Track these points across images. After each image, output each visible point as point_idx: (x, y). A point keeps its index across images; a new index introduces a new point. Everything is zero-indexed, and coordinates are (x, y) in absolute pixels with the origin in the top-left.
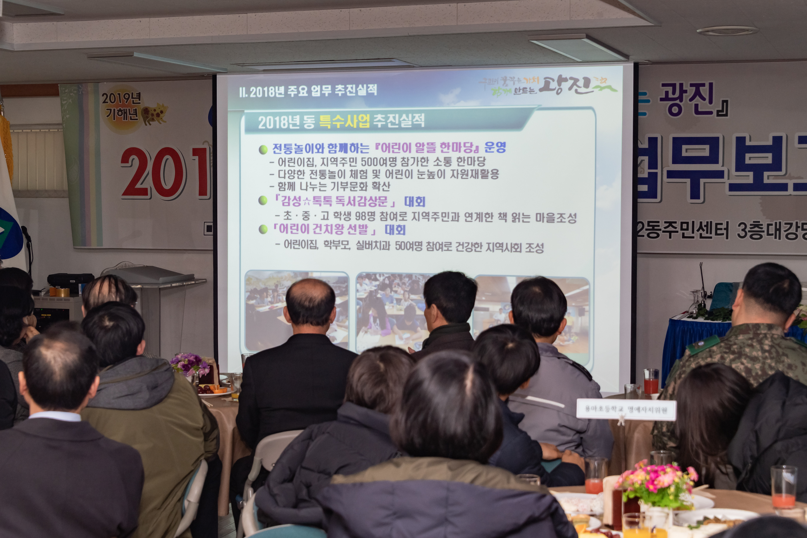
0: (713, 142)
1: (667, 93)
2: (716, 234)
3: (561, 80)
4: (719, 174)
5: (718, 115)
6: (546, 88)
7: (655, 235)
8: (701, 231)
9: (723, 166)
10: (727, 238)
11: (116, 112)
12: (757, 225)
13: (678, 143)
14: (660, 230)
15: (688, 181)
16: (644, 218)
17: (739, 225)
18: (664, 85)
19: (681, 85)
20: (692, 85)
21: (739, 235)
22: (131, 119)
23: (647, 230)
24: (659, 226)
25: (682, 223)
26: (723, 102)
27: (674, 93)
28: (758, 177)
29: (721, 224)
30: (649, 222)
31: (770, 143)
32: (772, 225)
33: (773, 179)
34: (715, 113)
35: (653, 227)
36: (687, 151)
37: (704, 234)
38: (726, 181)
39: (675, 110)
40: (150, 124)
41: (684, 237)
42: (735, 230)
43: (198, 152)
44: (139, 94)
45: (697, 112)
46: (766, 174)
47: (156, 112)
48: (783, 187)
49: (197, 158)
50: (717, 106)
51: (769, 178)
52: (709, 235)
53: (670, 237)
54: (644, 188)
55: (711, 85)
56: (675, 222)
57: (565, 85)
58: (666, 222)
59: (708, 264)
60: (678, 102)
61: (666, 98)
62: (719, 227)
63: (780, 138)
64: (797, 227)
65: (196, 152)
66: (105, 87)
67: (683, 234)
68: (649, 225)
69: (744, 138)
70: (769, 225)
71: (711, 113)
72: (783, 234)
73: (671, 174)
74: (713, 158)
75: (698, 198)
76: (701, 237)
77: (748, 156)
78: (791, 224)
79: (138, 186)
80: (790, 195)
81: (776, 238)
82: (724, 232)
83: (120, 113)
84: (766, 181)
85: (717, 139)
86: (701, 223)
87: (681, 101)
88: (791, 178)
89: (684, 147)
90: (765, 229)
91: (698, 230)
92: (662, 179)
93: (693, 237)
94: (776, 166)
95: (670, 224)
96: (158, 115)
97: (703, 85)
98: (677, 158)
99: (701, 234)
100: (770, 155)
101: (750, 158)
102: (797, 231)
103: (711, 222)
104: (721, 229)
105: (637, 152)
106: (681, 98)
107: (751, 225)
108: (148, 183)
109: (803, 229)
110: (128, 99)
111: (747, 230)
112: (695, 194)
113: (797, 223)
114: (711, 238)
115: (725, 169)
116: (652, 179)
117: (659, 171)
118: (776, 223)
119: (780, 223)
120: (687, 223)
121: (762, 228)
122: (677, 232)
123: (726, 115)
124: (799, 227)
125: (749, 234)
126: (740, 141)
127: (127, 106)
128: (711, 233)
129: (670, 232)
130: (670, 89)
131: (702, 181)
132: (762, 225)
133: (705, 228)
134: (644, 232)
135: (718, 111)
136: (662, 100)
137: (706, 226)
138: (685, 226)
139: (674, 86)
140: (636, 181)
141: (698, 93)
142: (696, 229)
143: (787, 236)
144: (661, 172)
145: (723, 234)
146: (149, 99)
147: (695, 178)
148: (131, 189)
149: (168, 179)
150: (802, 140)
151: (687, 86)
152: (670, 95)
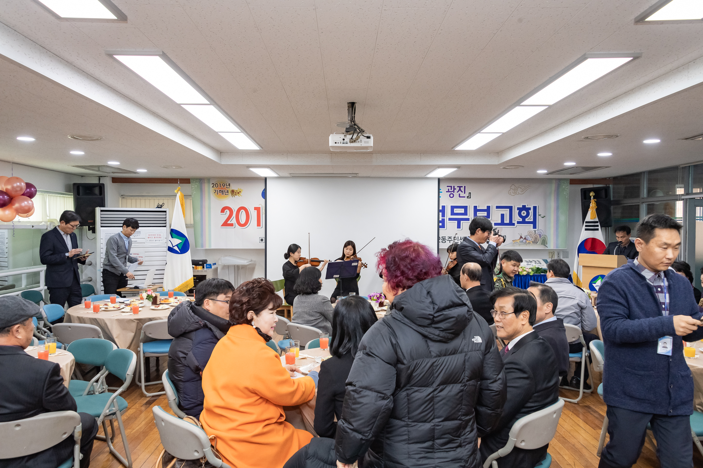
0: (465, 208)
1: (449, 189)
5: (467, 198)
7: (445, 242)
11: (218, 191)
13: (453, 208)
15: (456, 222)
16: (440, 236)
18: (447, 186)
19: (454, 187)
20: (458, 187)
22: (225, 194)
25: (454, 237)
26: (469, 193)
27: (451, 189)
30: (442, 237)
31: (486, 208)
34: (466, 197)
35: (444, 239)
36: (456, 211)
39: (452, 196)
40: (234, 197)
43: (257, 209)
44: (230, 184)
45: (460, 197)
47: (238, 192)
49: (256, 211)
50: (467, 194)
54: (440, 224)
55: (465, 187)
60: (453, 193)
61: (448, 191)
63: (490, 206)
65: (256, 208)
66: (213, 181)
68: (442, 238)
69: (476, 206)
71: (465, 197)
73: (450, 219)
74: (465, 213)
77: (478, 213)
79: (229, 222)
83: (220, 192)
85: (467, 206)
86: (461, 237)
87: (454, 192)
89: (455, 209)
91: (460, 240)
92: (447, 221)
95: (450, 237)
96: (238, 193)
97: (462, 187)
98: (453, 213)
100: (486, 213)
105: (439, 211)
106: (454, 191)
108: (233, 220)
110: (224, 186)
112: (459, 226)
115: (470, 218)
116: (443, 221)
117: (445, 218)
123: (470, 198)
126: (475, 207)
127: (223, 189)
129: (450, 241)
130: (450, 188)
131: (462, 222)
133: (462, 239)
135: (467, 196)
136: (447, 192)
139: (451, 187)
140: (439, 222)
141: (460, 190)
142: (459, 239)
146: (234, 187)
147: (459, 221)
148: (226, 224)
149: (243, 219)
150: (498, 207)
151: (456, 187)
152: (450, 190)
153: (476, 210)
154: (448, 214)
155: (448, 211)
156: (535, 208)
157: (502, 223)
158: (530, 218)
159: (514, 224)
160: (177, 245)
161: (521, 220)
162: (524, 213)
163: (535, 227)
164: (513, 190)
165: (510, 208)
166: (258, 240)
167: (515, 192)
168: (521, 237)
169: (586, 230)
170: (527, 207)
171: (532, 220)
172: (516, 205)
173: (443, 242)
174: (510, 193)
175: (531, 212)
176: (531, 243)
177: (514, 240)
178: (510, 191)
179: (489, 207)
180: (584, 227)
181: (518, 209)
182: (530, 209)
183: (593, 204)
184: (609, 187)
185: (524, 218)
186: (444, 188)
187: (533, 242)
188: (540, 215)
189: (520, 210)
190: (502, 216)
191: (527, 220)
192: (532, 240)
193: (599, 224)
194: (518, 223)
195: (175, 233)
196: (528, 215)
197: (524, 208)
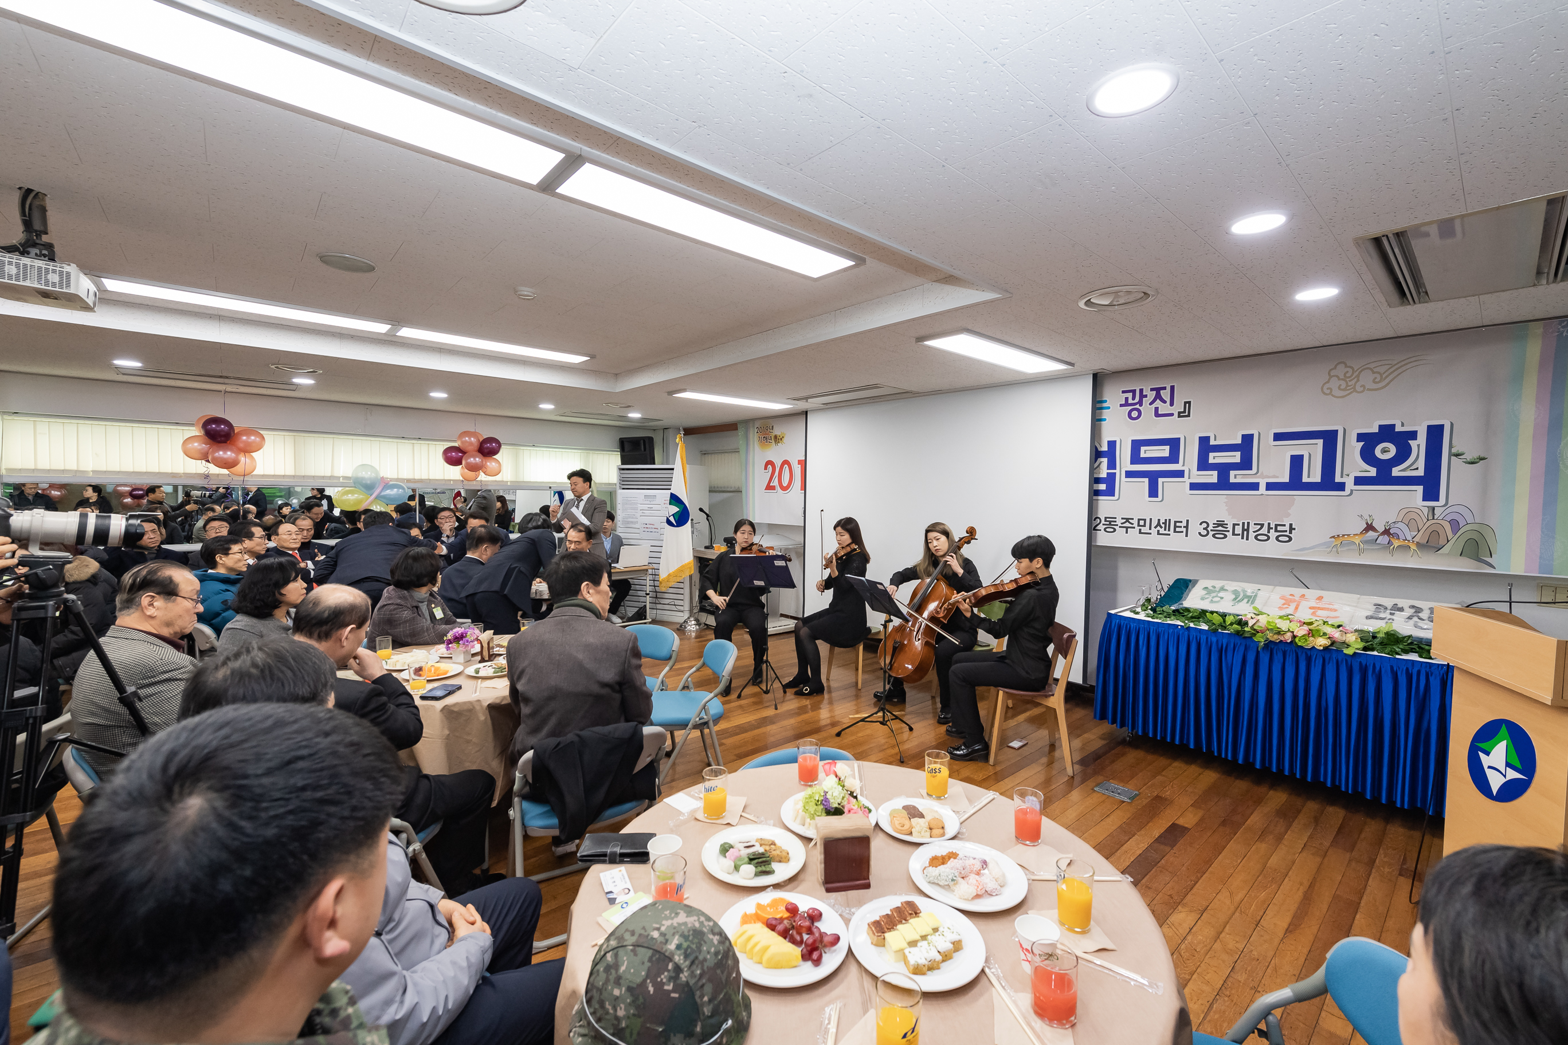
0: (1174, 444)
1: (1127, 399)
2: (1175, 531)
4: (1180, 474)
5: (1179, 416)
7: (1112, 530)
8: (1159, 527)
9: (1183, 465)
10: (1187, 536)
12: (1220, 524)
13: (1137, 445)
14: (1117, 525)
15: (1146, 480)
16: (1099, 514)
17: (1201, 524)
18: (1122, 392)
19: (1141, 391)
20: (1152, 390)
21: (1200, 533)
23: (1103, 524)
24: (1116, 522)
25: (1139, 520)
26: (1185, 403)
27: (1133, 399)
28: (1223, 477)
29: (1181, 522)
30: (1106, 518)
31: (1239, 441)
32: (1238, 525)
33: (1242, 478)
34: (1176, 415)
35: (1110, 523)
36: (1145, 452)
37: (1162, 531)
38: (1187, 481)
40: (778, 445)
41: (1140, 532)
42: (1195, 528)
43: (799, 462)
45: (1157, 415)
46: (1232, 473)
47: (780, 437)
48: (1255, 486)
49: (799, 466)
50: (1179, 407)
51: (1236, 477)
52: (1167, 532)
53: (1127, 532)
54: (1101, 487)
55: (1172, 388)
56: (1133, 519)
58: (1122, 519)
60: (1137, 406)
61: (1126, 404)
62: (1178, 524)
63: (1251, 436)
64: (1269, 528)
66: (758, 424)
67: (1140, 530)
68: (1106, 521)
69: (1208, 438)
70: (1234, 525)
71: (1172, 415)
72: (1252, 535)
73: (1130, 474)
74: (1174, 458)
75: (1157, 496)
76: (1159, 533)
77: (1212, 455)
78: (1262, 525)
79: (772, 484)
80: (1262, 494)
81: (1243, 538)
82: (1184, 530)
84: (1232, 480)
85: (1179, 439)
86: (1159, 520)
87: (1141, 405)
88: (1263, 477)
89: (1143, 449)
90: (1230, 528)
91: (1155, 527)
92: (1121, 480)
93: (1150, 534)
95: (1127, 520)
96: (781, 439)
97: (1165, 388)
98: (1136, 458)
99: (1158, 531)
100: (1238, 454)
101: (1214, 458)
102: (1269, 532)
103: (1170, 520)
104: (1181, 527)
106: (1140, 403)
107: (1214, 524)
108: (775, 483)
109: (1276, 531)
111: (1209, 529)
112: (1153, 492)
113: (1269, 524)
114: (1169, 535)
115: (1186, 469)
116: (1111, 479)
117: (1117, 471)
118: (1243, 523)
119: (1248, 523)
120: (1145, 520)
121: (1227, 528)
122: (1134, 528)
123: (1189, 416)
124: (1272, 528)
125: (1211, 533)
126: (1204, 441)
128: (1169, 530)
129: (1127, 528)
130: (1130, 395)
131: (1160, 480)
132: (1227, 524)
133: (1163, 526)
134: (1101, 527)
135: (1179, 413)
136: (1121, 405)
137: (1165, 523)
138: (1142, 523)
139: (1134, 392)
140: (1095, 481)
141: (1158, 397)
143: (1256, 537)
144: (1120, 473)
145: (1182, 532)
147: (1153, 478)
148: (769, 487)
149: (785, 479)
150: (1278, 437)
151: (1147, 391)
152: (1130, 401)
153: (1205, 446)
154: (1124, 462)
155: (1124, 454)
156: (1435, 433)
157: (1296, 483)
158: (1413, 467)
160: (673, 515)
161: (1372, 472)
162: (1384, 451)
163: (1431, 493)
164: (1339, 379)
165: (1329, 439)
166: (797, 512)
167: (1347, 386)
168: (1370, 527)
170: (1398, 428)
171: (1421, 472)
172: (1354, 426)
173: (1107, 530)
174: (1328, 392)
175: (1419, 446)
176: (1413, 547)
177: (1341, 533)
178: (1327, 386)
179: (1248, 439)
181: (1361, 437)
182: (1413, 435)
185: (1384, 466)
186: (1112, 397)
187: (1418, 544)
188: (1457, 455)
189: (1369, 441)
190: (1297, 462)
191: (1397, 472)
192: (1416, 539)
194: (1359, 481)
195: (675, 499)
196: (1403, 453)
197: (1387, 433)
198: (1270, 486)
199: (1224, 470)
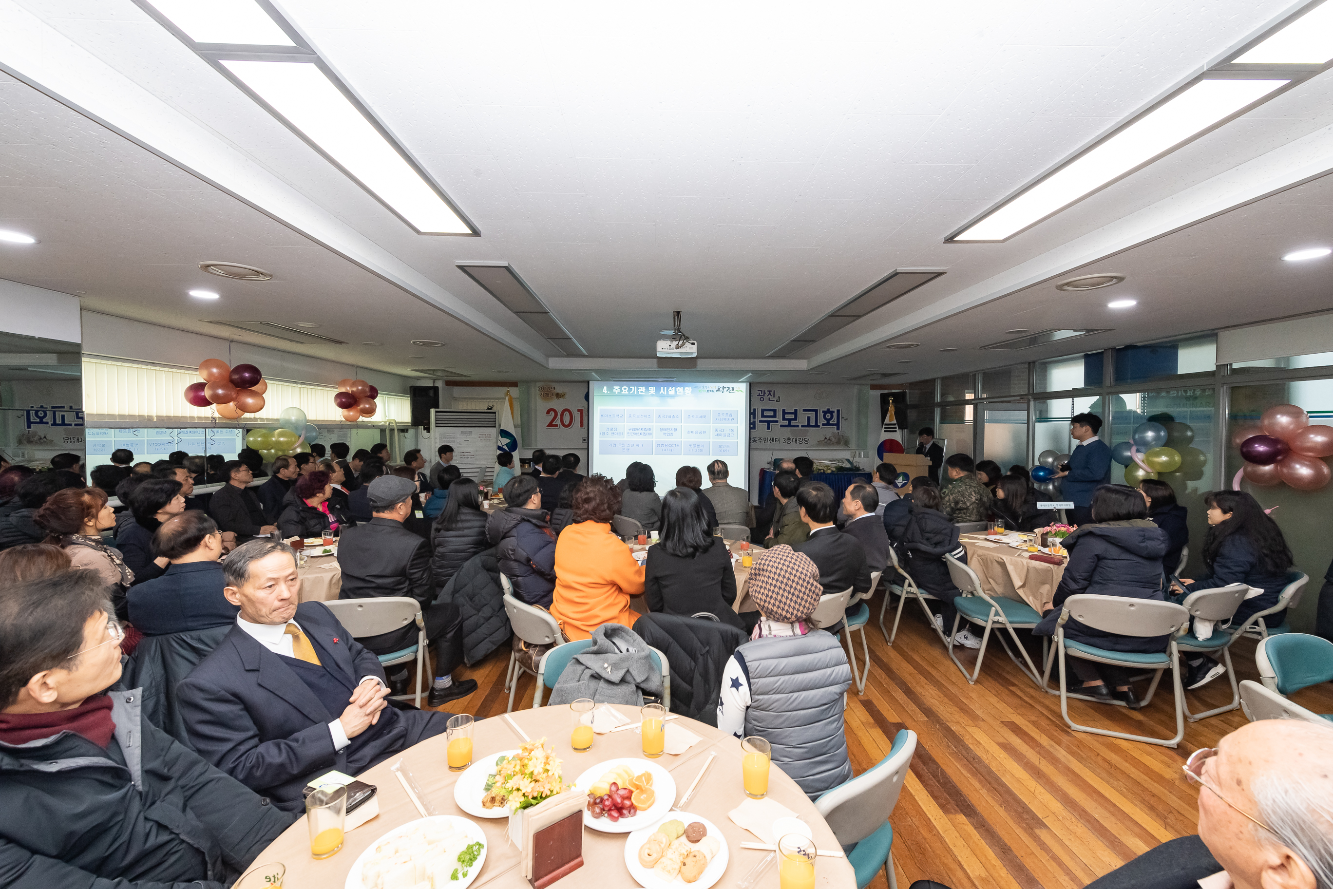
0: (775, 411)
3: (724, 388)
4: (777, 422)
5: (776, 401)
6: (718, 390)
7: (756, 442)
11: (544, 394)
13: (763, 411)
15: (766, 424)
16: (753, 436)
17: (784, 439)
18: (760, 391)
20: (768, 391)
21: (783, 442)
22: (551, 397)
23: (753, 440)
24: (757, 439)
26: (778, 397)
27: (763, 393)
28: (790, 423)
29: (777, 438)
31: (793, 411)
35: (755, 439)
36: (766, 413)
38: (779, 424)
39: (762, 399)
40: (559, 399)
43: (581, 411)
44: (555, 387)
45: (769, 400)
46: (792, 421)
47: (562, 395)
48: (798, 426)
49: (579, 412)
50: (776, 398)
51: (793, 423)
53: (761, 443)
54: (752, 426)
55: (774, 391)
56: (763, 438)
57: (725, 390)
58: (760, 438)
59: (775, 452)
60: (763, 396)
61: (759, 395)
65: (579, 410)
66: (539, 384)
67: (765, 442)
70: (793, 439)
71: (774, 401)
72: (798, 442)
73: (761, 421)
74: (775, 416)
76: (771, 443)
77: (786, 415)
79: (554, 423)
80: (800, 429)
81: (795, 443)
82: (778, 441)
83: (546, 395)
85: (776, 409)
86: (770, 438)
88: (800, 423)
91: (770, 441)
92: (757, 423)
93: (768, 443)
94: (795, 419)
97: (772, 391)
98: (763, 416)
100: (793, 415)
102: (802, 441)
103: (774, 438)
105: (750, 414)
107: (787, 439)
108: (558, 422)
110: (549, 389)
112: (768, 428)
113: (802, 438)
115: (779, 420)
116: (754, 422)
117: (757, 420)
119: (797, 438)
120: (766, 438)
123: (779, 401)
125: (786, 442)
126: (784, 410)
127: (549, 392)
128: (774, 442)
129: (761, 441)
131: (771, 424)
132: (790, 439)
133: (772, 440)
140: (750, 424)
141: (770, 394)
146: (559, 389)
147: (768, 423)
148: (551, 425)
149: (567, 421)
150: (804, 410)
151: (766, 391)
152: (761, 394)
153: (784, 413)
154: (759, 417)
155: (759, 414)
156: (838, 411)
157: (809, 425)
158: (834, 421)
159: (819, 426)
160: (506, 445)
161: (826, 422)
163: (838, 429)
165: (816, 411)
166: (581, 440)
167: (820, 396)
168: (826, 438)
169: (885, 431)
170: (831, 410)
171: (836, 422)
172: (821, 409)
174: (816, 397)
175: (835, 414)
178: (816, 395)
179: (796, 410)
180: (883, 429)
181: (823, 412)
182: (834, 412)
183: (891, 409)
184: (905, 392)
185: (828, 420)
186: (756, 392)
188: (843, 418)
189: (825, 413)
190: (809, 418)
191: (831, 422)
192: (835, 441)
193: (897, 426)
194: (823, 425)
195: (504, 433)
196: (832, 417)
197: (828, 411)
198: (802, 426)
199: (790, 420)
